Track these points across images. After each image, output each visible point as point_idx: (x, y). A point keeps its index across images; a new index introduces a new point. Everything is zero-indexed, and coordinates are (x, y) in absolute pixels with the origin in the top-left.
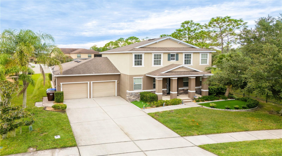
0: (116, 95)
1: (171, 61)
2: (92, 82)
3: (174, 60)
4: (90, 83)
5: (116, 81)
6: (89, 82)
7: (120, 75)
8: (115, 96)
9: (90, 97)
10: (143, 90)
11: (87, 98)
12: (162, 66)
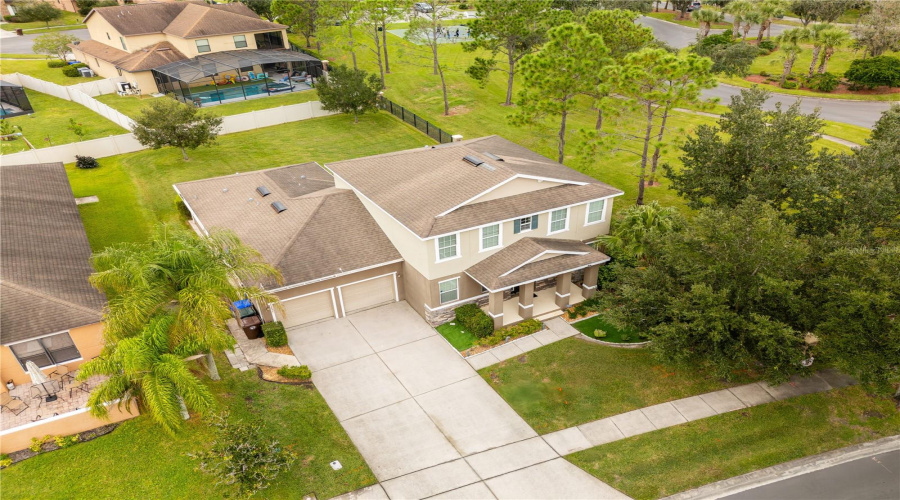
0: (397, 300)
1: (522, 232)
2: (339, 287)
3: (528, 227)
4: (336, 291)
5: (394, 273)
6: (332, 289)
7: (402, 263)
8: (394, 301)
9: (341, 316)
10: (461, 299)
11: (334, 316)
12: (501, 246)
